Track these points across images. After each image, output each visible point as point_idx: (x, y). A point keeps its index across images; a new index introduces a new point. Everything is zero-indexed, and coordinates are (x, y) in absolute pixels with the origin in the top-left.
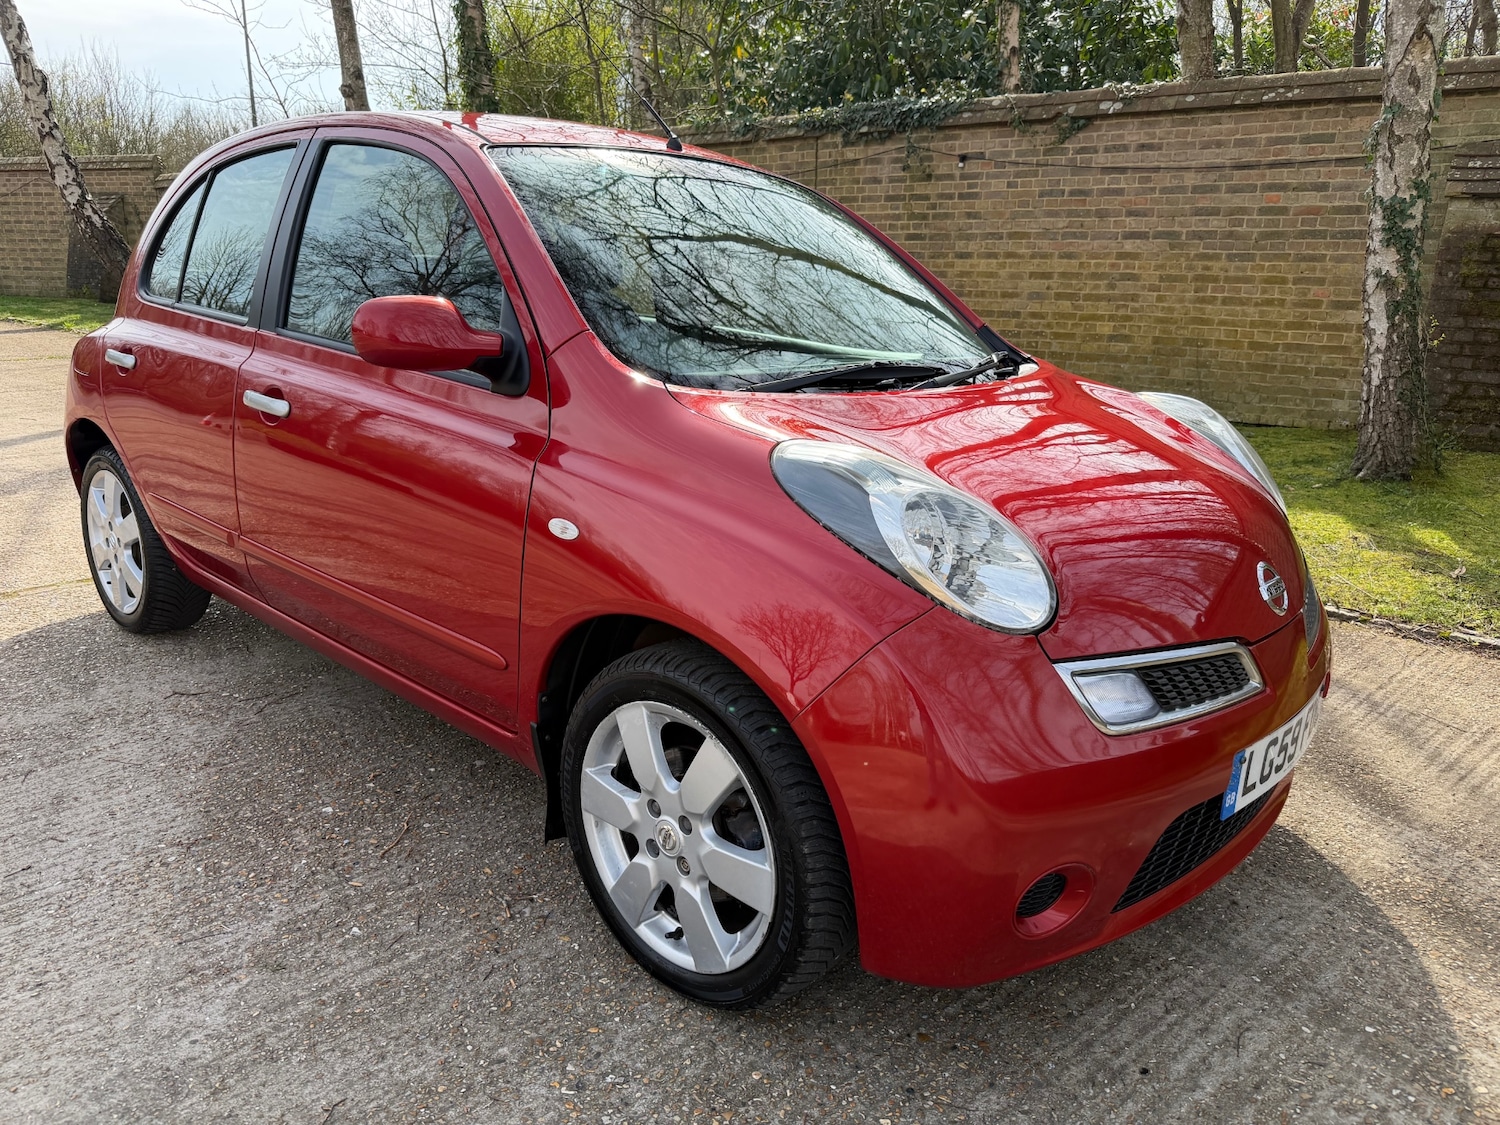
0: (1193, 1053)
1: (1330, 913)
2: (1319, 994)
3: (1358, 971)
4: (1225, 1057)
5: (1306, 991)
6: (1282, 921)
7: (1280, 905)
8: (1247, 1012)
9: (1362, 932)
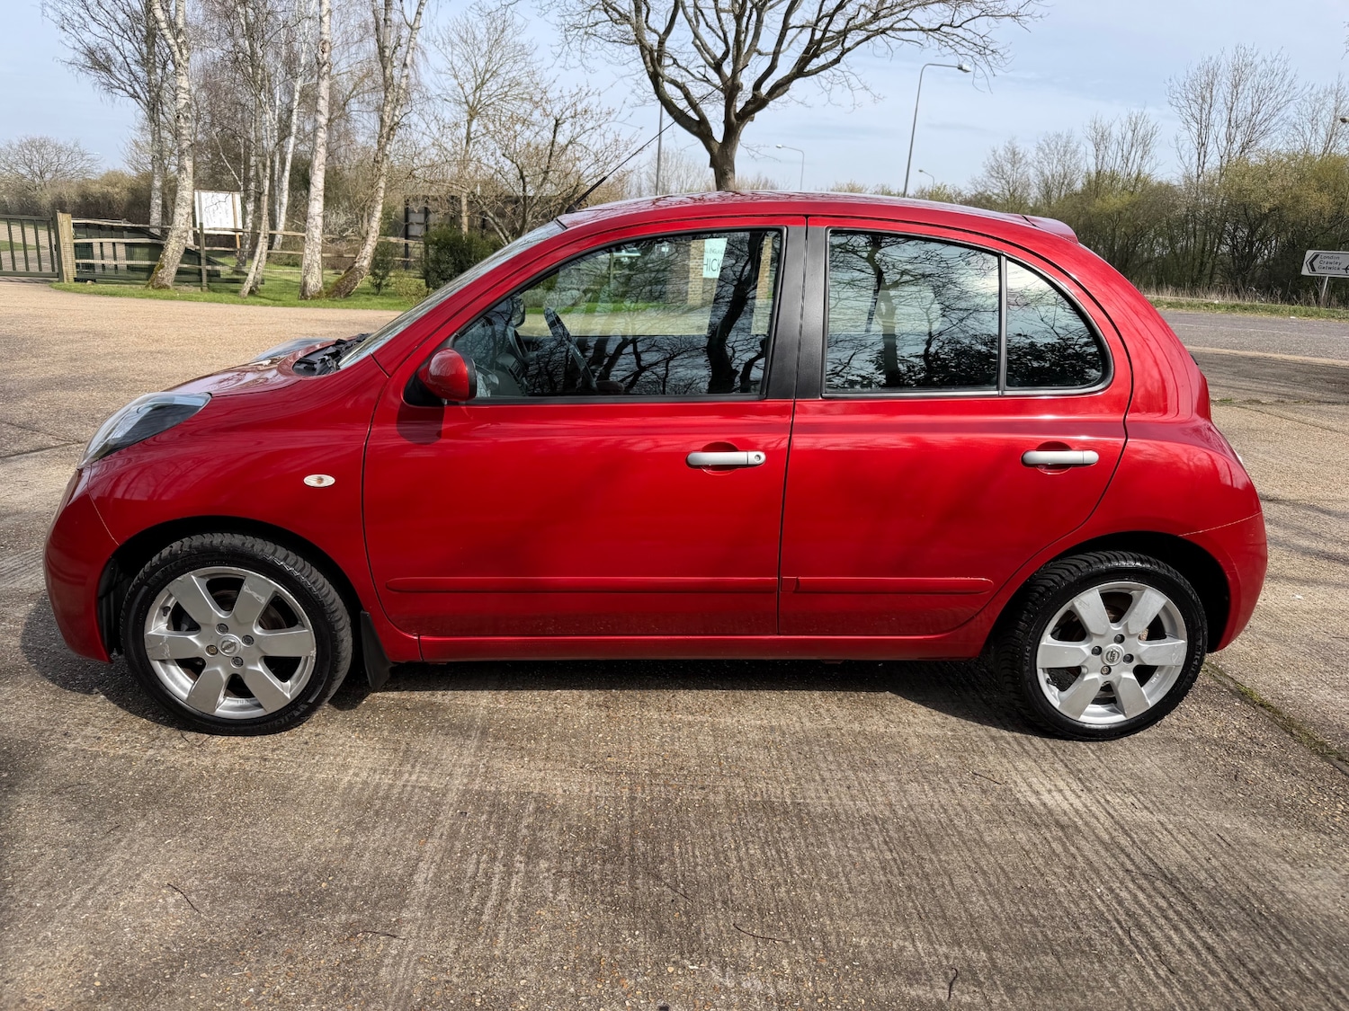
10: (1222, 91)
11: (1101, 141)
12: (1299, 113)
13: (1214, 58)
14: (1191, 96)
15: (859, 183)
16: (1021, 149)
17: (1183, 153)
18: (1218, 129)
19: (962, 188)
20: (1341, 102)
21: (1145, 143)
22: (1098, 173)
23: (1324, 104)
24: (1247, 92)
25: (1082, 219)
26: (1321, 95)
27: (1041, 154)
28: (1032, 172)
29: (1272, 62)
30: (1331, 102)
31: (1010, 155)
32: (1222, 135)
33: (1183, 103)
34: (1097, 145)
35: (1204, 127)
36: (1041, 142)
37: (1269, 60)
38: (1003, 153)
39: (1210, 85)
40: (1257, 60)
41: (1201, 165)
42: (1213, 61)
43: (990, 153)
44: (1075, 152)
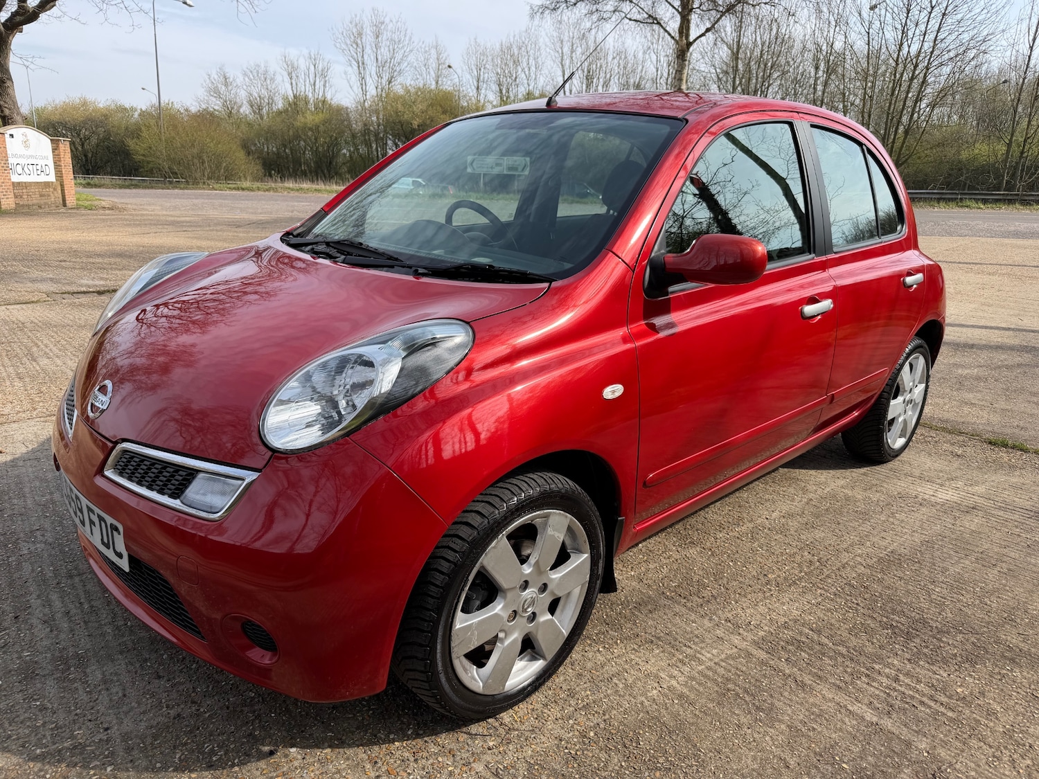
0: (57, 604)
1: (106, 729)
2: (44, 676)
3: (43, 708)
4: (44, 614)
5: (53, 671)
6: (120, 694)
7: (139, 703)
8: (63, 636)
9: (72, 737)
10: (368, 38)
11: (292, 72)
12: (417, 60)
13: (358, 16)
14: (349, 42)
15: (90, 97)
16: (231, 75)
17: (352, 84)
18: (372, 68)
19: (188, 104)
20: (440, 54)
21: (324, 75)
22: (295, 96)
23: (430, 54)
24: (384, 43)
25: (291, 131)
26: (427, 49)
27: (247, 79)
28: (243, 94)
29: (397, 22)
30: (434, 55)
31: (222, 79)
32: (373, 73)
33: (344, 46)
34: (290, 74)
35: (361, 65)
36: (245, 69)
37: (394, 21)
38: (216, 77)
39: (360, 34)
40: (387, 20)
41: (365, 92)
42: (358, 18)
43: (207, 77)
44: (272, 80)
